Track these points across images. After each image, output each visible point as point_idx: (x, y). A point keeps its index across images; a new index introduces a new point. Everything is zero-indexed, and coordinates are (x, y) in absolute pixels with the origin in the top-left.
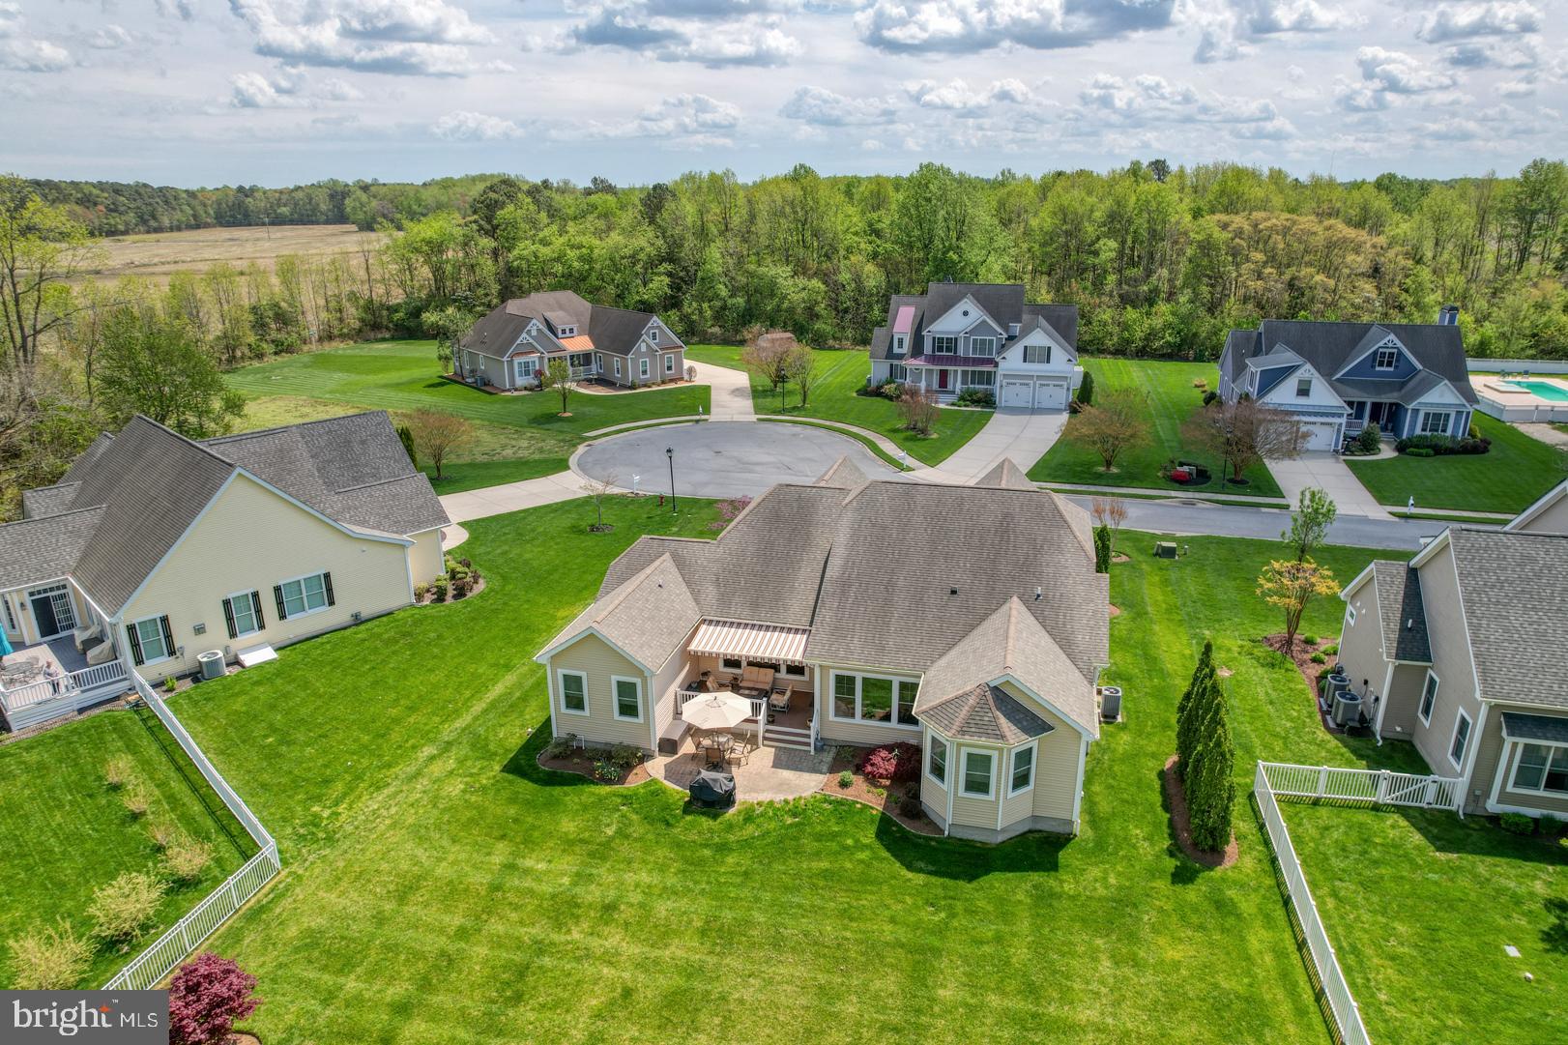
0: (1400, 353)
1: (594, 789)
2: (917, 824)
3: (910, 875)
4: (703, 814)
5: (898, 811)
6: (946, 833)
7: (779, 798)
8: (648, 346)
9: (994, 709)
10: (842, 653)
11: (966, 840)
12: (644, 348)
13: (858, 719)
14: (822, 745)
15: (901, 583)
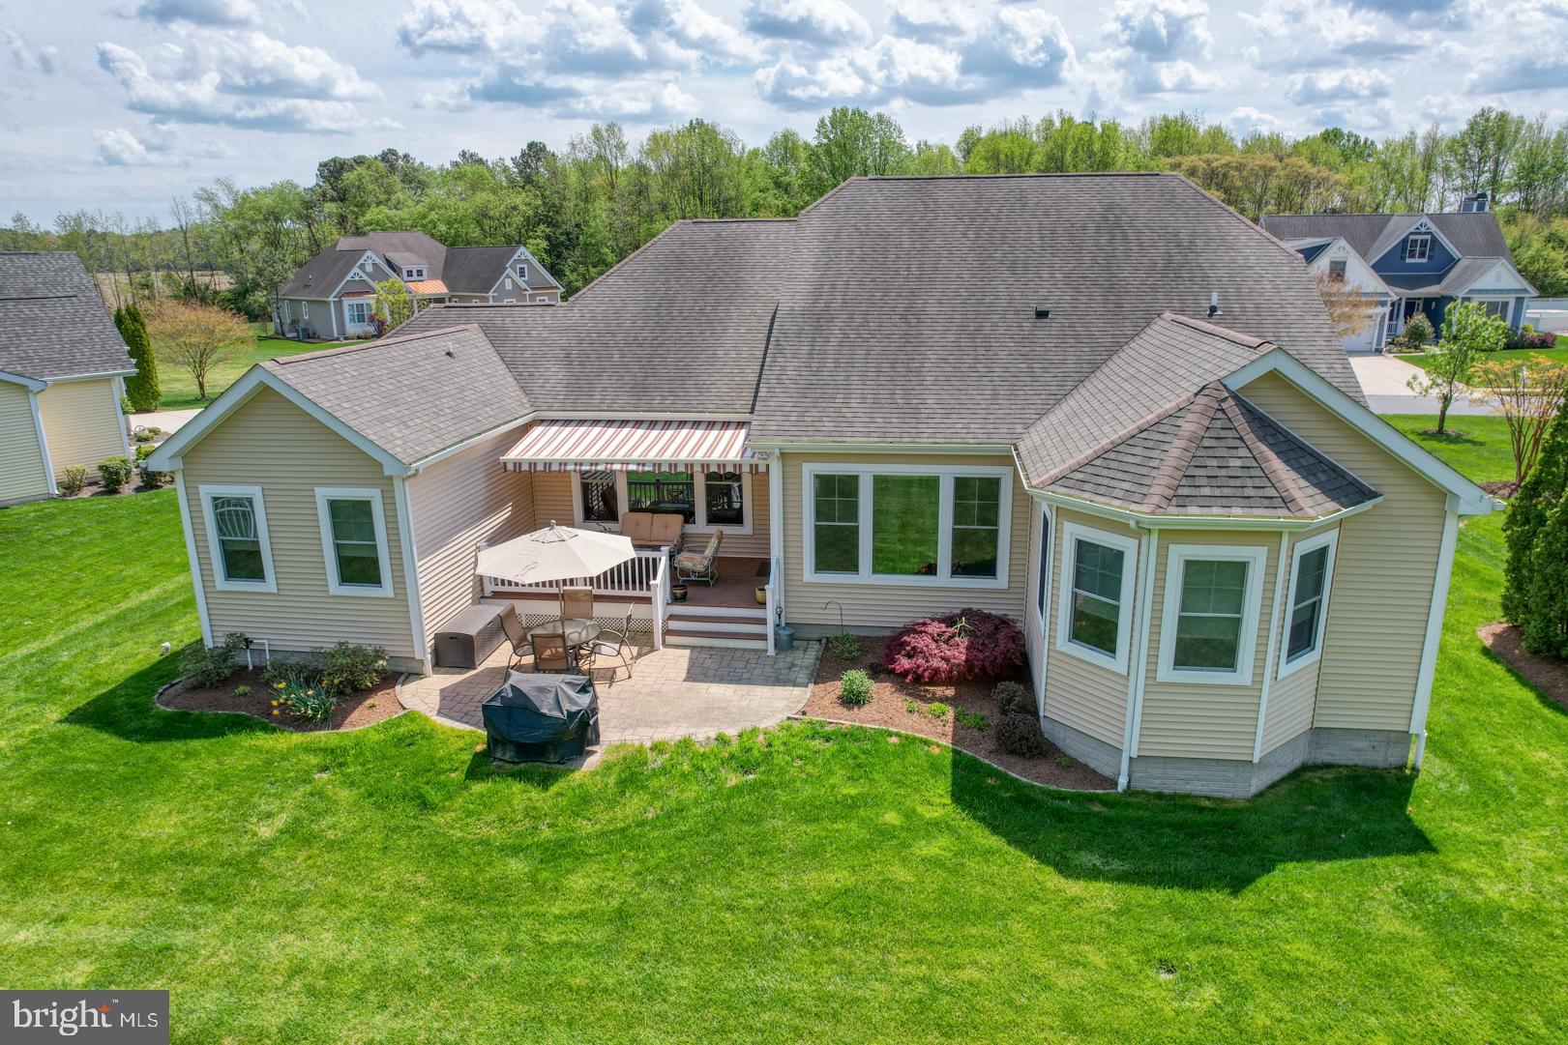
0: (1434, 240)
1: (264, 741)
2: (1044, 768)
3: (1074, 888)
4: (517, 776)
5: (991, 745)
6: (1123, 781)
7: (703, 734)
8: (514, 283)
9: (1250, 438)
10: (828, 426)
11: (1173, 797)
12: (509, 285)
13: (865, 574)
14: (791, 638)
15: (932, 309)
